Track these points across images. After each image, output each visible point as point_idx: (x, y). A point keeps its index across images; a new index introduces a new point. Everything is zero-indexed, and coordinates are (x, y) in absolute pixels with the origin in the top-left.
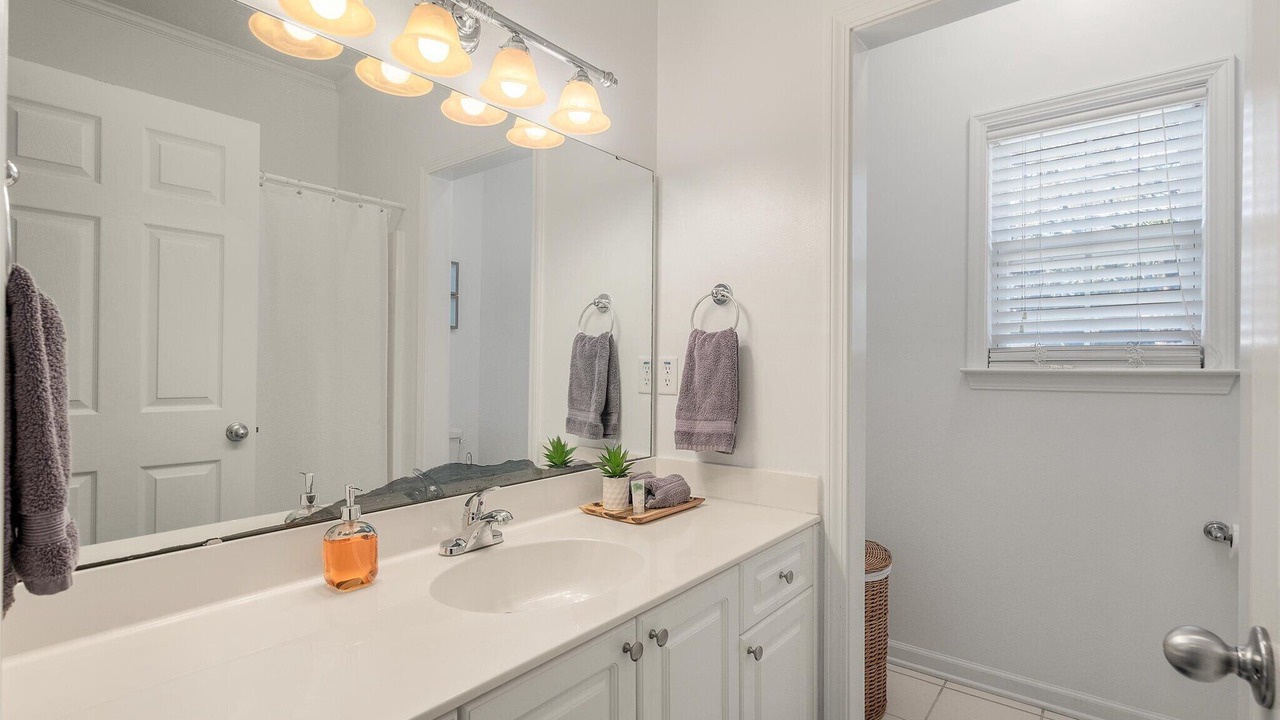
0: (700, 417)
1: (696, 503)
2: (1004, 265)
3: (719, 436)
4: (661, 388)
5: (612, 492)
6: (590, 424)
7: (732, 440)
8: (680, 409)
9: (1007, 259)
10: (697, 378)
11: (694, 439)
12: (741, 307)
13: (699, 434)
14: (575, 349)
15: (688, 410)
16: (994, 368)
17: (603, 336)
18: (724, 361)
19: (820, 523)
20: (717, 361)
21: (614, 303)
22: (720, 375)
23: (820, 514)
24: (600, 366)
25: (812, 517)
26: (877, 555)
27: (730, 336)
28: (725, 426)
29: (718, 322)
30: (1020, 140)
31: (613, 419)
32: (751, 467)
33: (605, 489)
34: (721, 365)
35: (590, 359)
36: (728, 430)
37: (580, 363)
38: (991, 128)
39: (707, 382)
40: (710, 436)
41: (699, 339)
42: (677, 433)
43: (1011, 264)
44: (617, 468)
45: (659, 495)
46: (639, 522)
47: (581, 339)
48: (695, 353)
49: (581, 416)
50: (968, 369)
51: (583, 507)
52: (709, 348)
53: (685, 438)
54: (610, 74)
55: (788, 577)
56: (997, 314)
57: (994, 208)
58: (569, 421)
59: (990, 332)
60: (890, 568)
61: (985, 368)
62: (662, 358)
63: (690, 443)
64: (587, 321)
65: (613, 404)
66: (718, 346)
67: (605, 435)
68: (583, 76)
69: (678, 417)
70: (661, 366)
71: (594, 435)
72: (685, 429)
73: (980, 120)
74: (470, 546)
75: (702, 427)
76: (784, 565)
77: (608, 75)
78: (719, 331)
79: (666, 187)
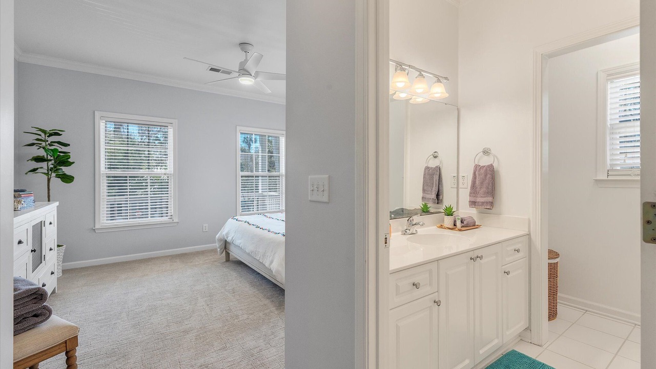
0: (479, 196)
1: (478, 227)
2: (616, 133)
3: (487, 203)
4: (461, 185)
5: (448, 221)
6: (433, 199)
7: (492, 204)
8: (471, 193)
9: (618, 131)
10: (477, 182)
11: (476, 204)
12: (495, 156)
13: (479, 202)
14: (425, 172)
15: (474, 193)
16: (610, 178)
17: (437, 167)
18: (489, 176)
19: (529, 235)
20: (486, 176)
21: (440, 155)
22: (487, 181)
23: (529, 231)
24: (436, 178)
25: (526, 232)
26: (553, 254)
27: (491, 166)
28: (490, 199)
29: (485, 161)
30: (624, 79)
31: (441, 197)
32: (500, 214)
33: (445, 220)
34: (488, 177)
35: (432, 175)
36: (491, 201)
37: (427, 177)
38: (609, 75)
39: (482, 183)
40: (483, 203)
41: (477, 168)
42: (470, 201)
43: (619, 133)
44: (449, 213)
45: (465, 222)
46: (460, 230)
47: (427, 168)
48: (477, 173)
49: (428, 196)
50: (598, 178)
51: (438, 225)
52: (482, 171)
53: (473, 203)
54: (447, 78)
55: (518, 251)
56: (613, 155)
57: (611, 109)
58: (423, 198)
59: (609, 162)
60: (559, 259)
61: (606, 178)
62: (461, 174)
63: (475, 205)
64: (429, 160)
65: (440, 192)
66: (486, 170)
67: (438, 203)
68: (439, 81)
69: (470, 196)
70: (460, 178)
71: (434, 203)
72: (473, 200)
73: (603, 72)
74: (410, 232)
75: (479, 200)
76: (517, 247)
77: (446, 78)
78: (487, 165)
79: (462, 112)
